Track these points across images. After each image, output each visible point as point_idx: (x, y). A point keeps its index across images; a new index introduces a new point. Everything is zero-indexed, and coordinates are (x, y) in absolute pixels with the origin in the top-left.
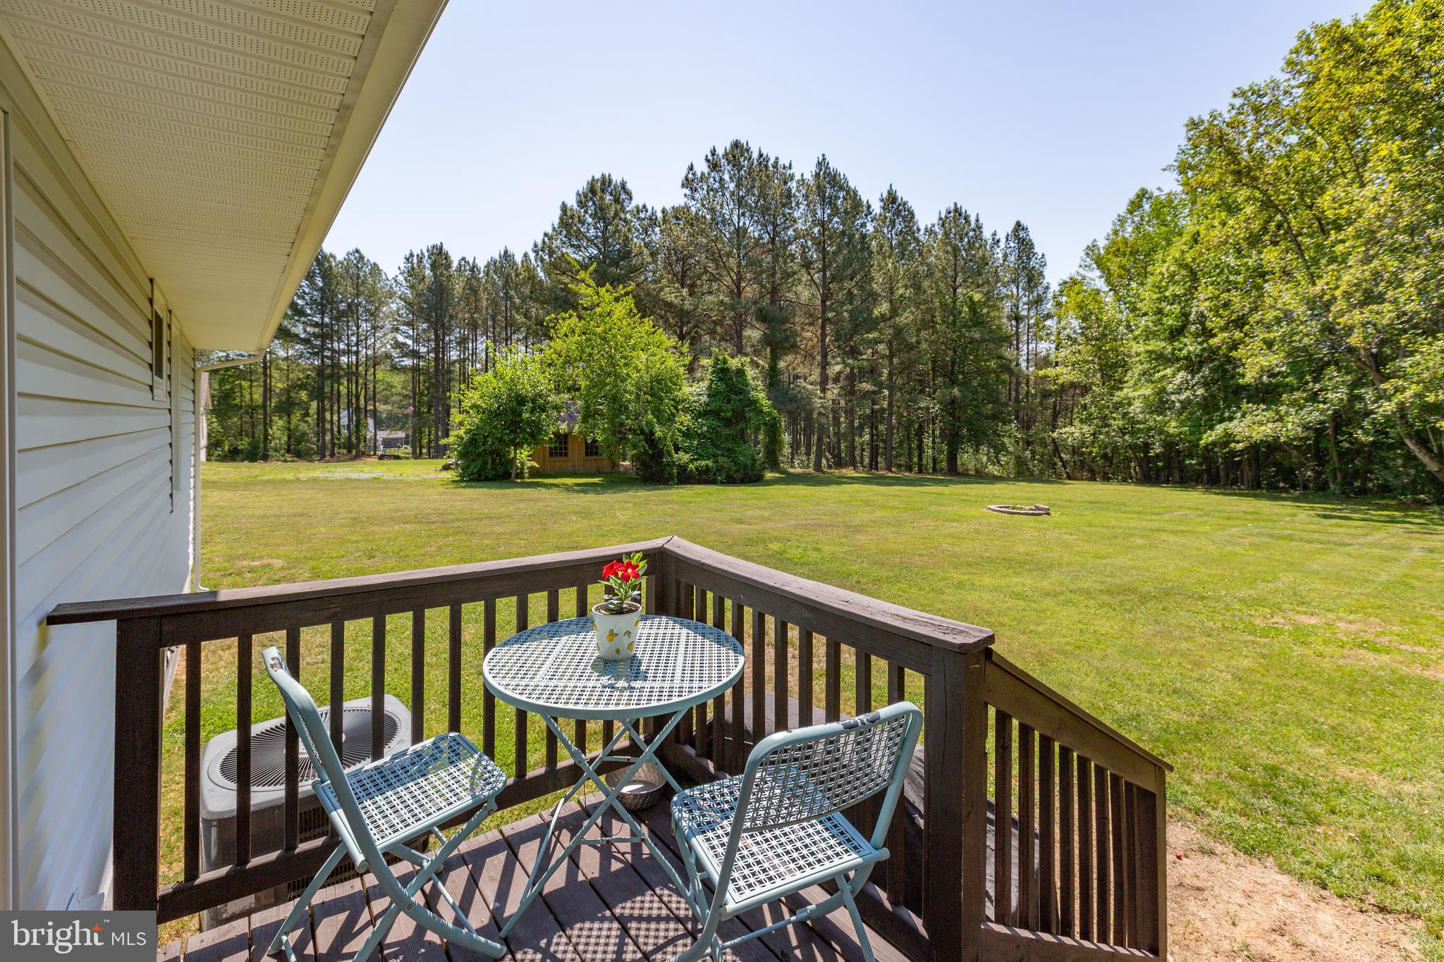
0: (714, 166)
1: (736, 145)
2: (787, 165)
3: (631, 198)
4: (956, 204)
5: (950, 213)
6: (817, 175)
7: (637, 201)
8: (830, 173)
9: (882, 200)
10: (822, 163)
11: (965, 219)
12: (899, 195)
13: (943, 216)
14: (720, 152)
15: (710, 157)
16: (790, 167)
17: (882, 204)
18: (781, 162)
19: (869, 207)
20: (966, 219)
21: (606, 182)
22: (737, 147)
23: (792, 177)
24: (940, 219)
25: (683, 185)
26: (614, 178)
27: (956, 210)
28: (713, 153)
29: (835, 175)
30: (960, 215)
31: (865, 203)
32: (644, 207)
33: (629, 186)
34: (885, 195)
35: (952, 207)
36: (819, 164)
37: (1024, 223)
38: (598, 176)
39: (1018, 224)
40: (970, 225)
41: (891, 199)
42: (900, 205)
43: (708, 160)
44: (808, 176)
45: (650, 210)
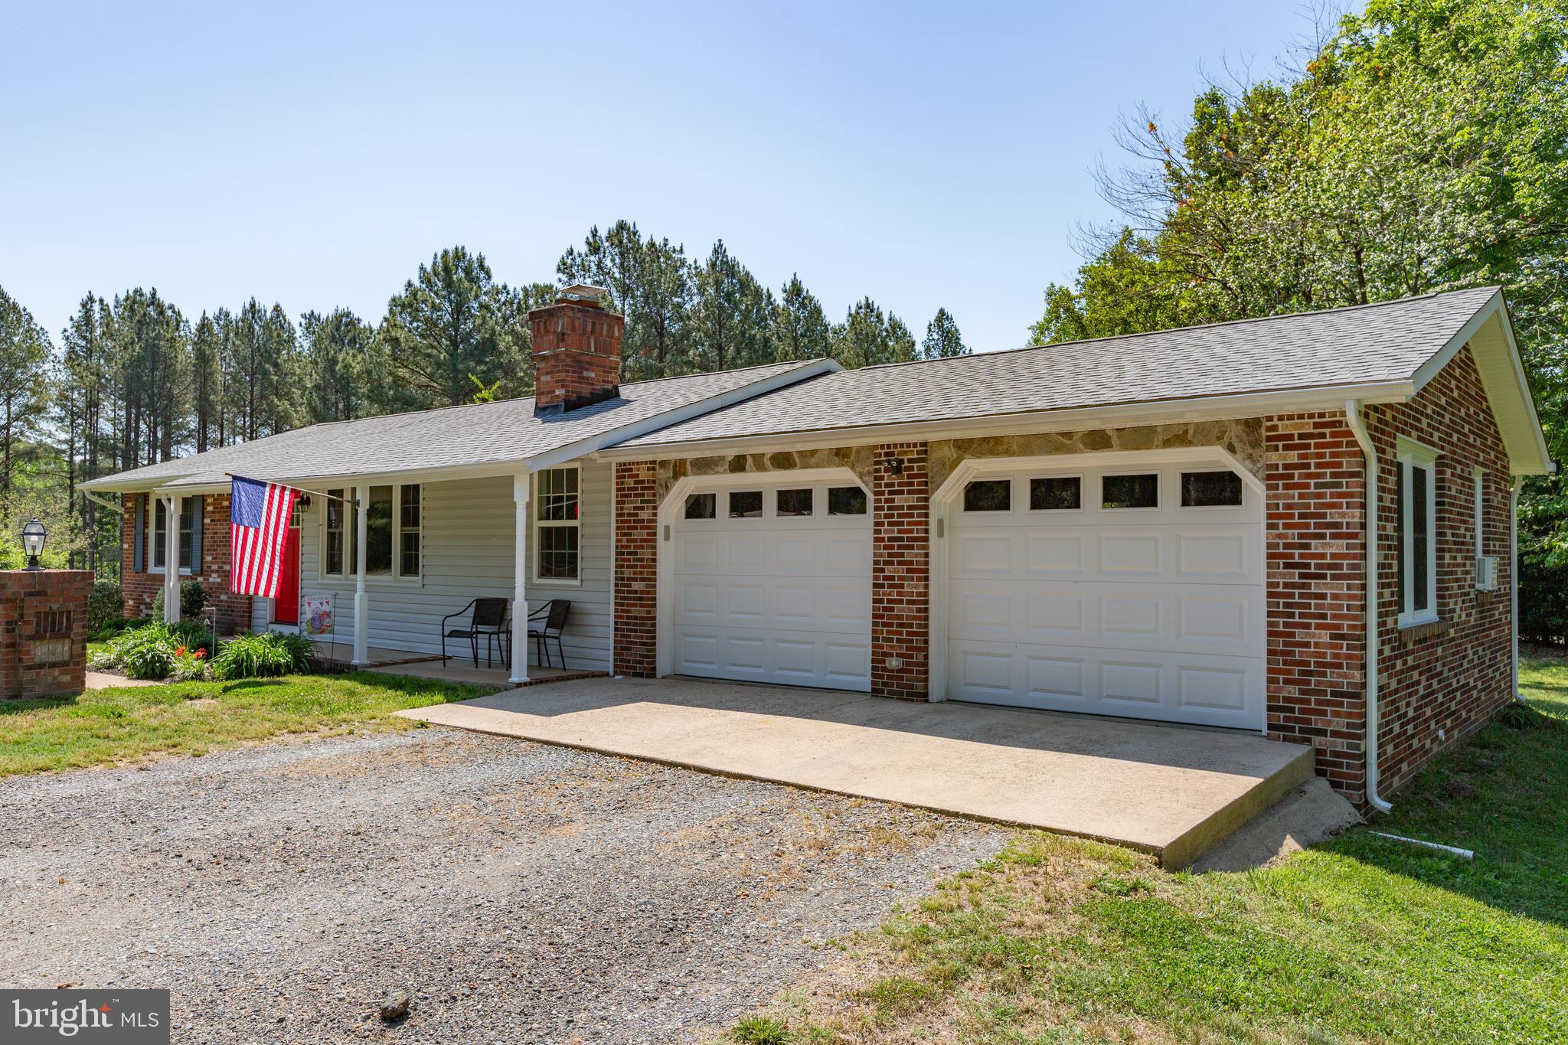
0: (594, 248)
1: (622, 226)
2: (678, 248)
3: (489, 277)
4: (867, 298)
5: (861, 308)
6: (713, 265)
7: (497, 280)
8: (727, 262)
9: (785, 291)
10: (719, 250)
11: (877, 317)
12: (805, 286)
13: (853, 312)
14: (603, 233)
15: (591, 240)
16: (681, 251)
17: (784, 295)
18: (670, 245)
19: (770, 297)
20: (879, 317)
21: (459, 255)
22: (622, 228)
23: (683, 263)
24: (850, 315)
25: (559, 270)
26: (468, 252)
27: (868, 306)
28: (594, 233)
29: (734, 266)
30: (872, 311)
31: (765, 291)
32: (505, 287)
33: (486, 263)
34: (788, 285)
35: (863, 302)
36: (716, 251)
37: (949, 311)
38: (451, 248)
39: (942, 312)
40: (882, 324)
41: (795, 291)
42: (805, 298)
43: (588, 243)
44: (703, 265)
45: (511, 292)
